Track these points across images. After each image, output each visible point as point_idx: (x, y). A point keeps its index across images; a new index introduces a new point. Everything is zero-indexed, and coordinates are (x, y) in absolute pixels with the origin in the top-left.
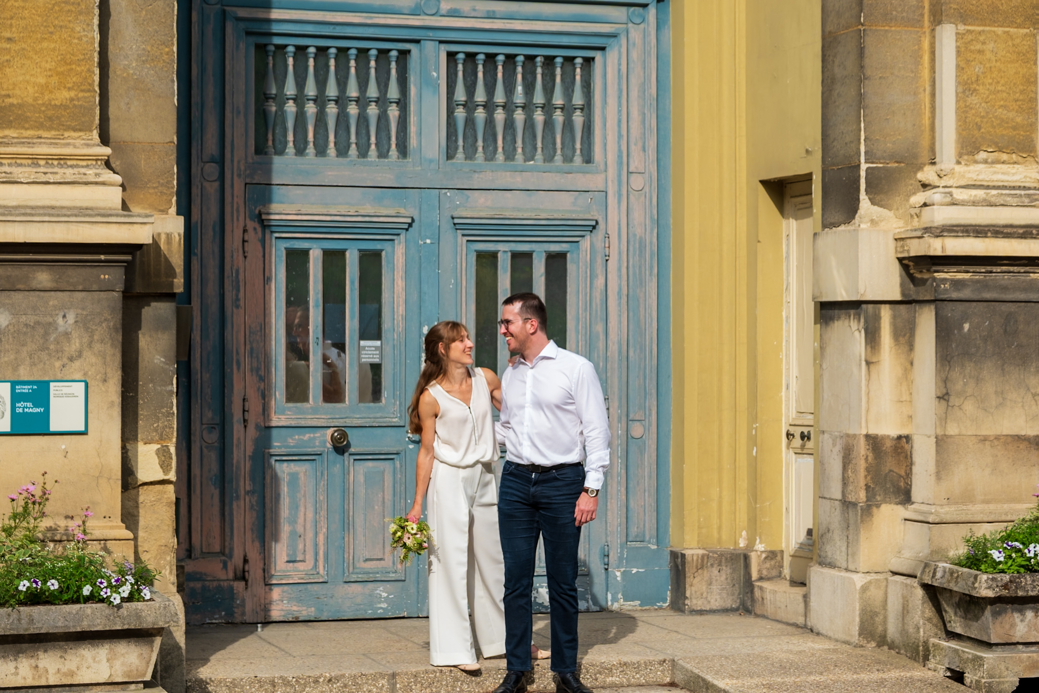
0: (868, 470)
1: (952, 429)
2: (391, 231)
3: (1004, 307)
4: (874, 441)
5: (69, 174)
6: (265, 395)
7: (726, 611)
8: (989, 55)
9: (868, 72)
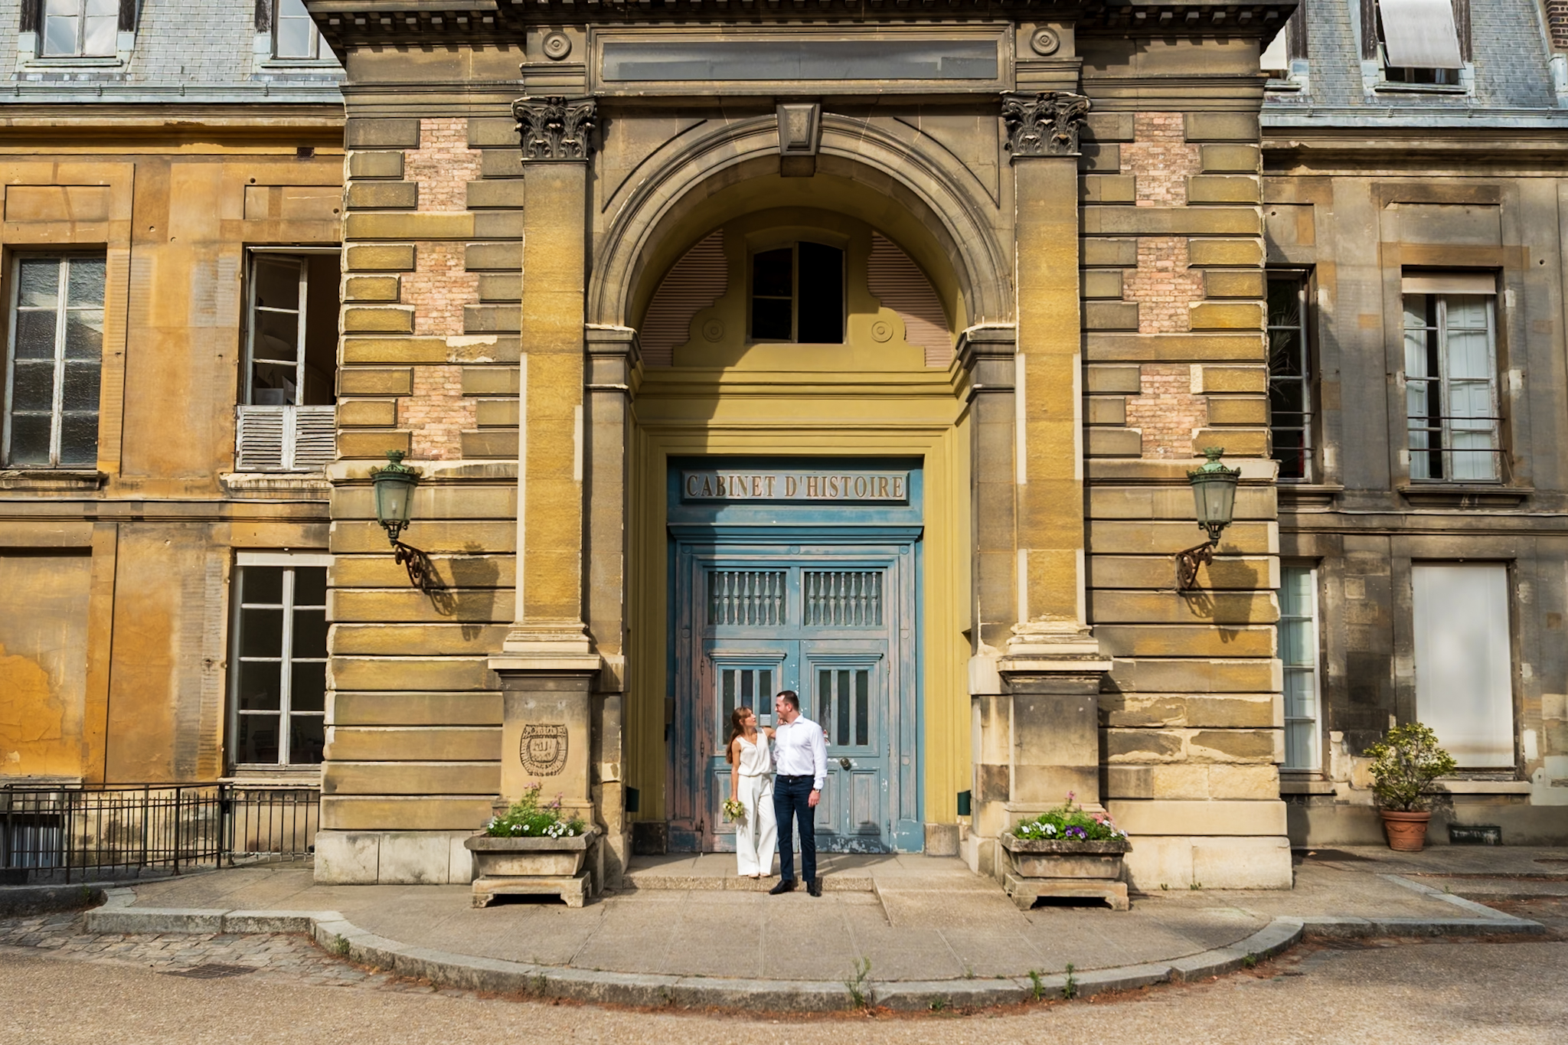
0: (983, 783)
1: (1024, 762)
2: (775, 661)
3: (1054, 697)
4: (987, 768)
5: (565, 637)
6: (712, 741)
7: (948, 856)
8: (1046, 564)
9: (982, 575)
